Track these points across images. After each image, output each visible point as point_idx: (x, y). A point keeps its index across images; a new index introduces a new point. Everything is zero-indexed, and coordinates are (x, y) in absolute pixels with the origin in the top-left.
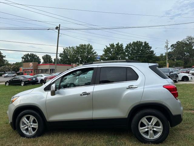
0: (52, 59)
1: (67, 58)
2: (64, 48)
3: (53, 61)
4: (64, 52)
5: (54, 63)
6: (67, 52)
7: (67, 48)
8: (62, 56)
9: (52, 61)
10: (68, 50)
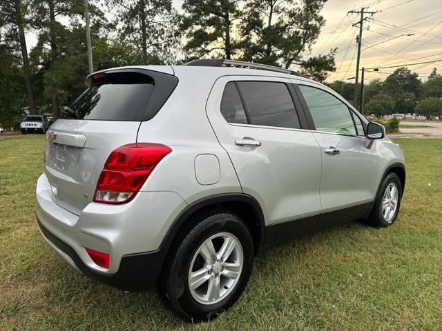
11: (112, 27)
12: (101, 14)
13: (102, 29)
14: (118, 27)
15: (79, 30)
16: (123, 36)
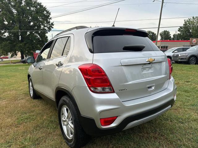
0: (170, 35)
1: (189, 32)
2: (185, 20)
3: (172, 37)
4: (185, 24)
5: (173, 39)
6: (190, 24)
7: (189, 19)
8: (182, 31)
9: (170, 37)
10: (191, 21)
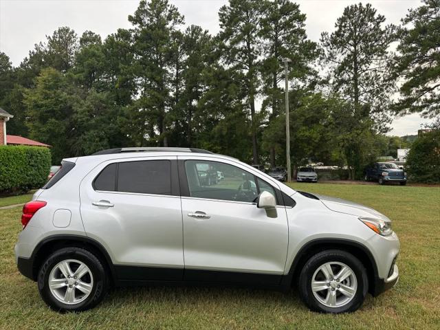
11: (325, 82)
12: (315, 74)
13: (317, 86)
14: (331, 81)
15: (298, 91)
16: (336, 89)
